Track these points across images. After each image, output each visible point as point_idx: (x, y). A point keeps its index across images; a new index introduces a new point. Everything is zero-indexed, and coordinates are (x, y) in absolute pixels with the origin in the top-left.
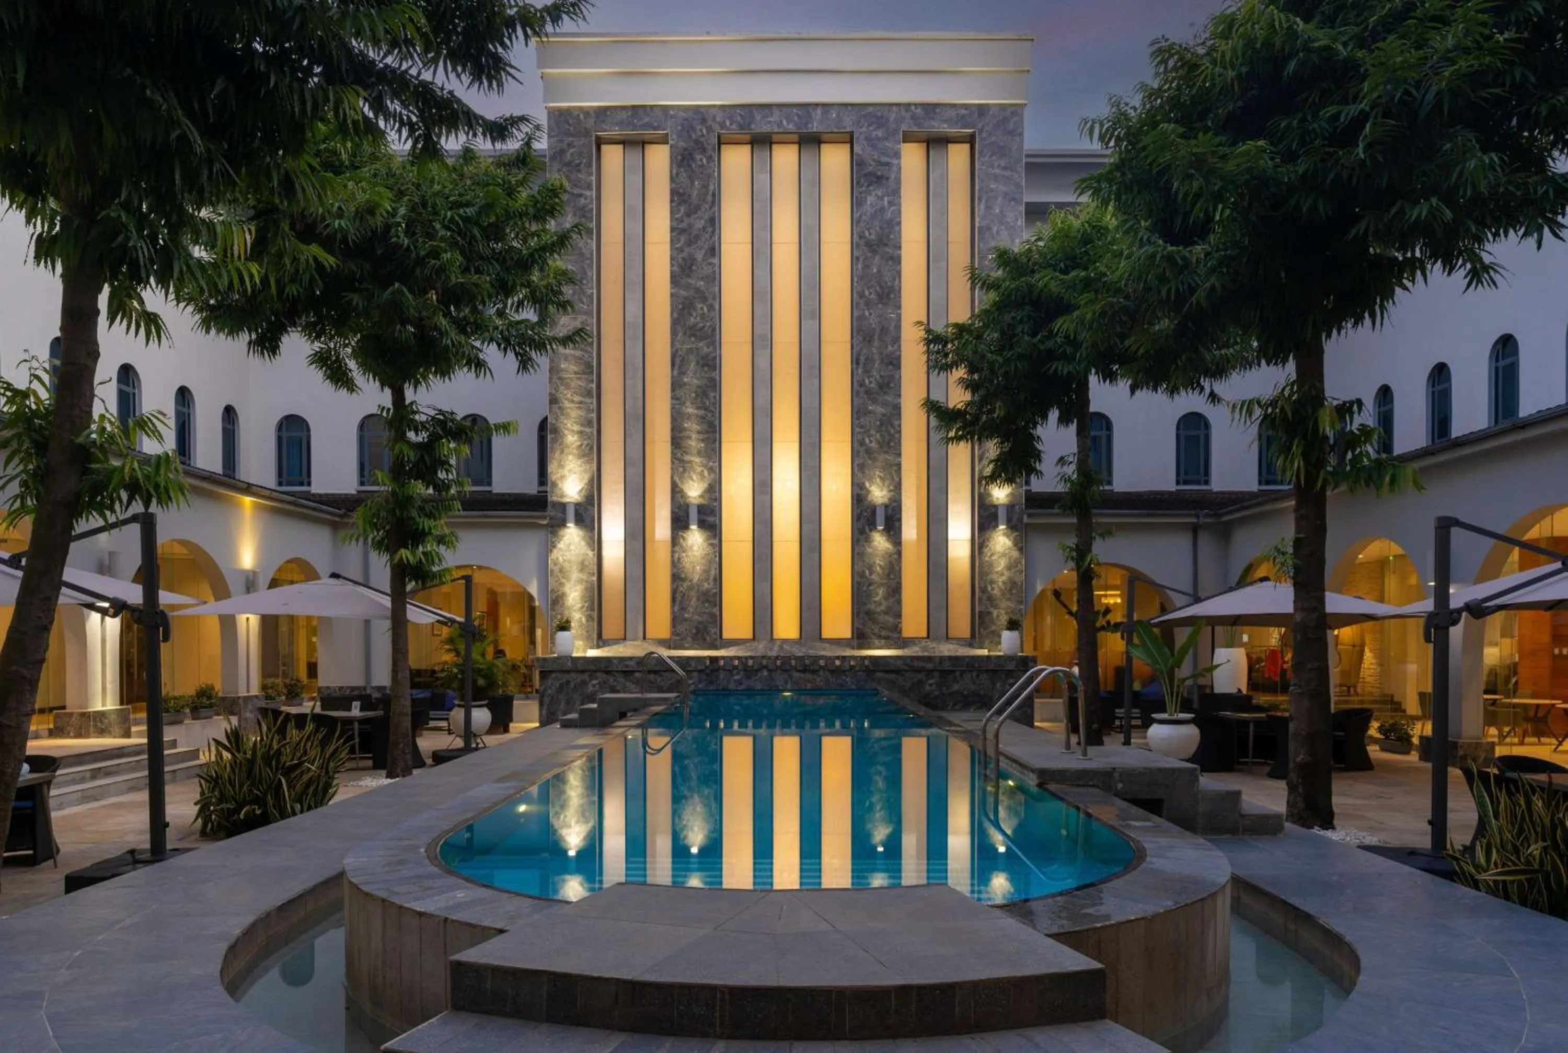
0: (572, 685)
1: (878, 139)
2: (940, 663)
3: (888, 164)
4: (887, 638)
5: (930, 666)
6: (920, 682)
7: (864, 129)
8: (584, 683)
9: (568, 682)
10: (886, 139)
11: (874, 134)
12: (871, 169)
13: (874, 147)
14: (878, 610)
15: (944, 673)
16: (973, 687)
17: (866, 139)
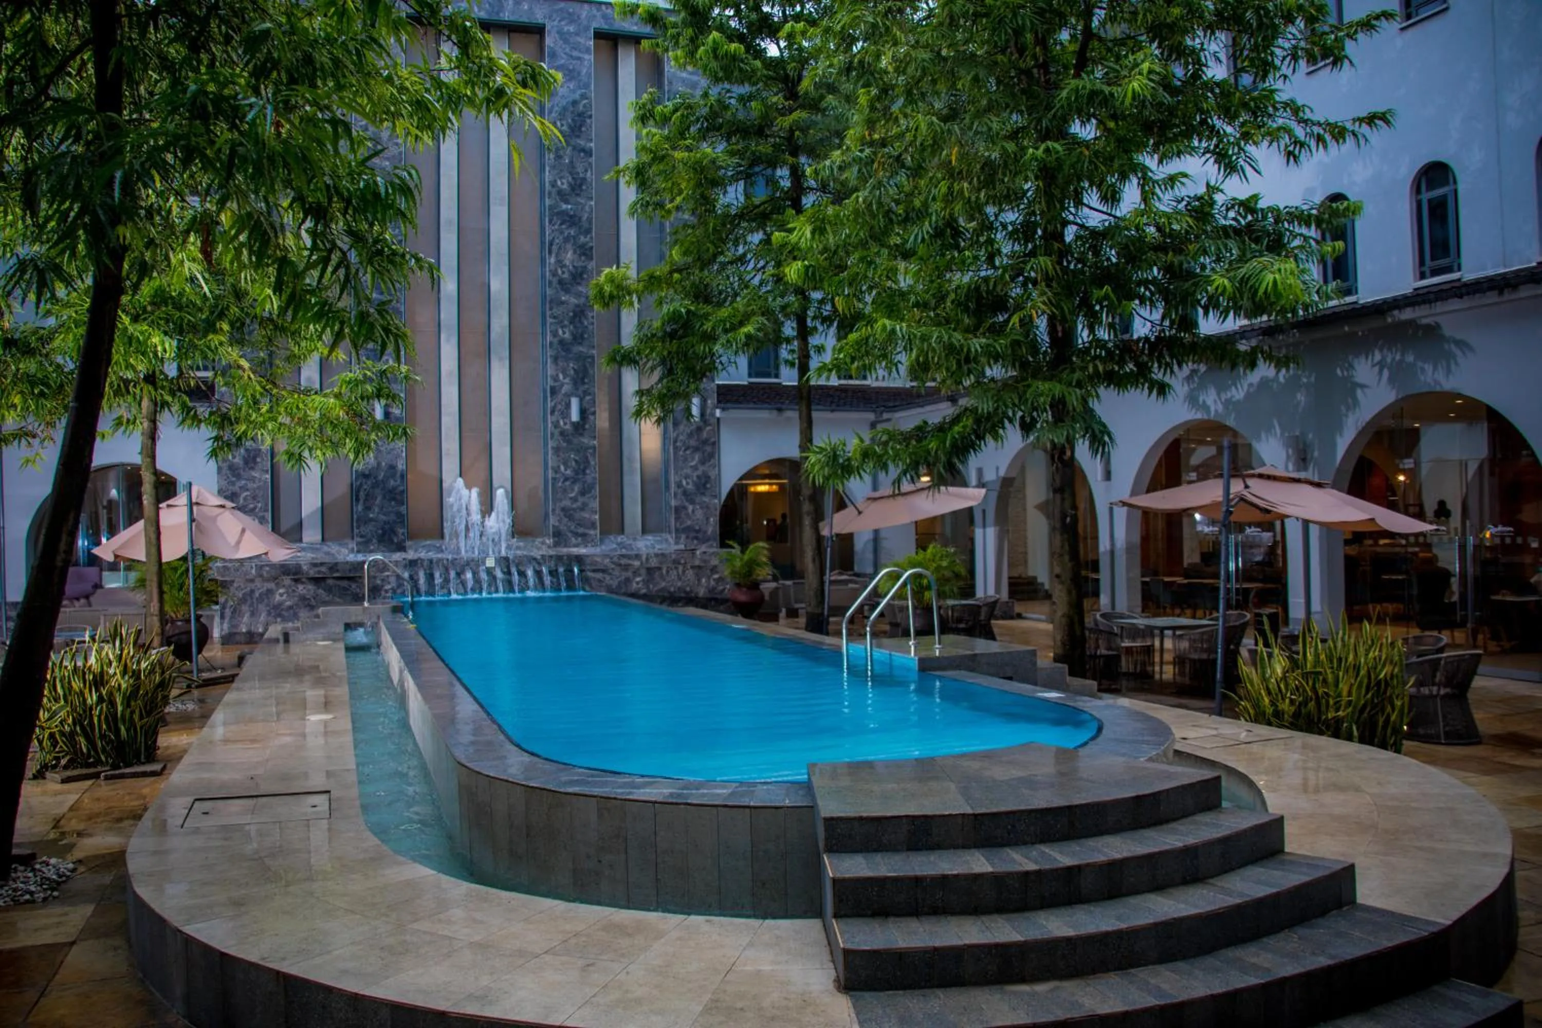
0: (257, 594)
1: (569, 33)
2: (647, 559)
3: (579, 58)
4: (584, 535)
5: (637, 563)
6: (628, 580)
7: (556, 23)
8: (270, 592)
9: (252, 591)
10: (577, 34)
11: (566, 29)
12: (562, 62)
13: (566, 41)
14: (574, 506)
15: (650, 571)
16: (679, 584)
17: (558, 32)
